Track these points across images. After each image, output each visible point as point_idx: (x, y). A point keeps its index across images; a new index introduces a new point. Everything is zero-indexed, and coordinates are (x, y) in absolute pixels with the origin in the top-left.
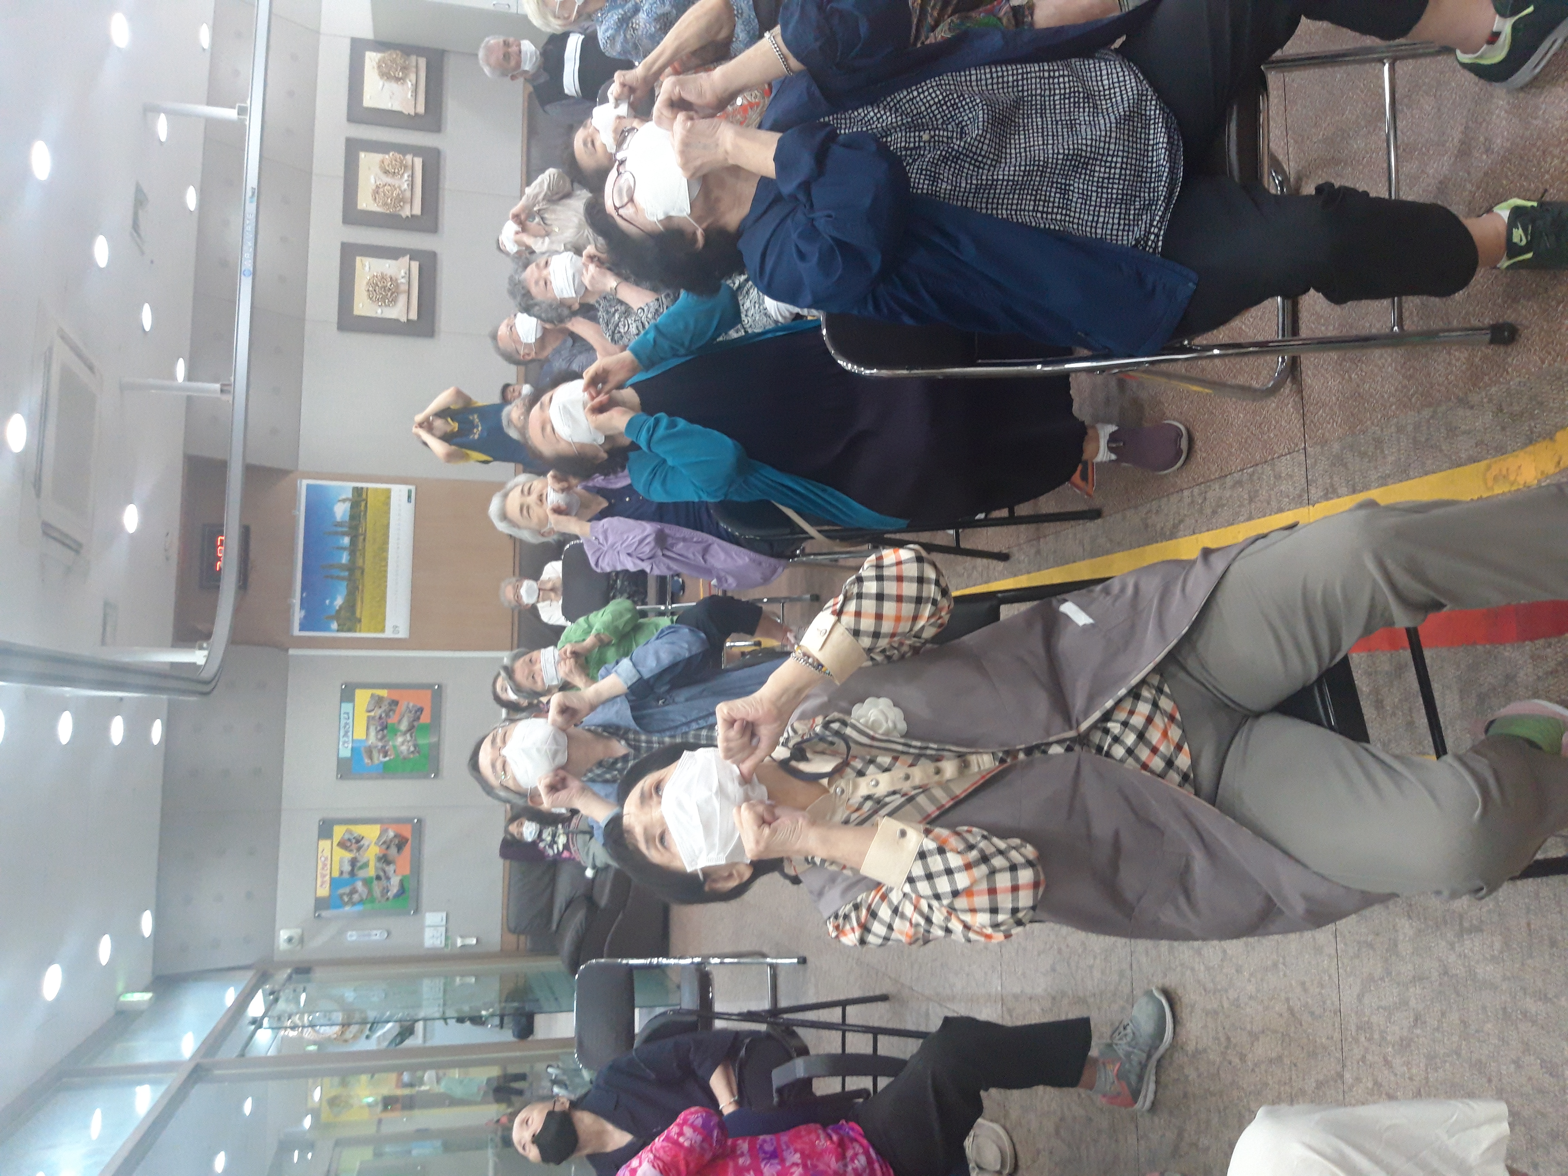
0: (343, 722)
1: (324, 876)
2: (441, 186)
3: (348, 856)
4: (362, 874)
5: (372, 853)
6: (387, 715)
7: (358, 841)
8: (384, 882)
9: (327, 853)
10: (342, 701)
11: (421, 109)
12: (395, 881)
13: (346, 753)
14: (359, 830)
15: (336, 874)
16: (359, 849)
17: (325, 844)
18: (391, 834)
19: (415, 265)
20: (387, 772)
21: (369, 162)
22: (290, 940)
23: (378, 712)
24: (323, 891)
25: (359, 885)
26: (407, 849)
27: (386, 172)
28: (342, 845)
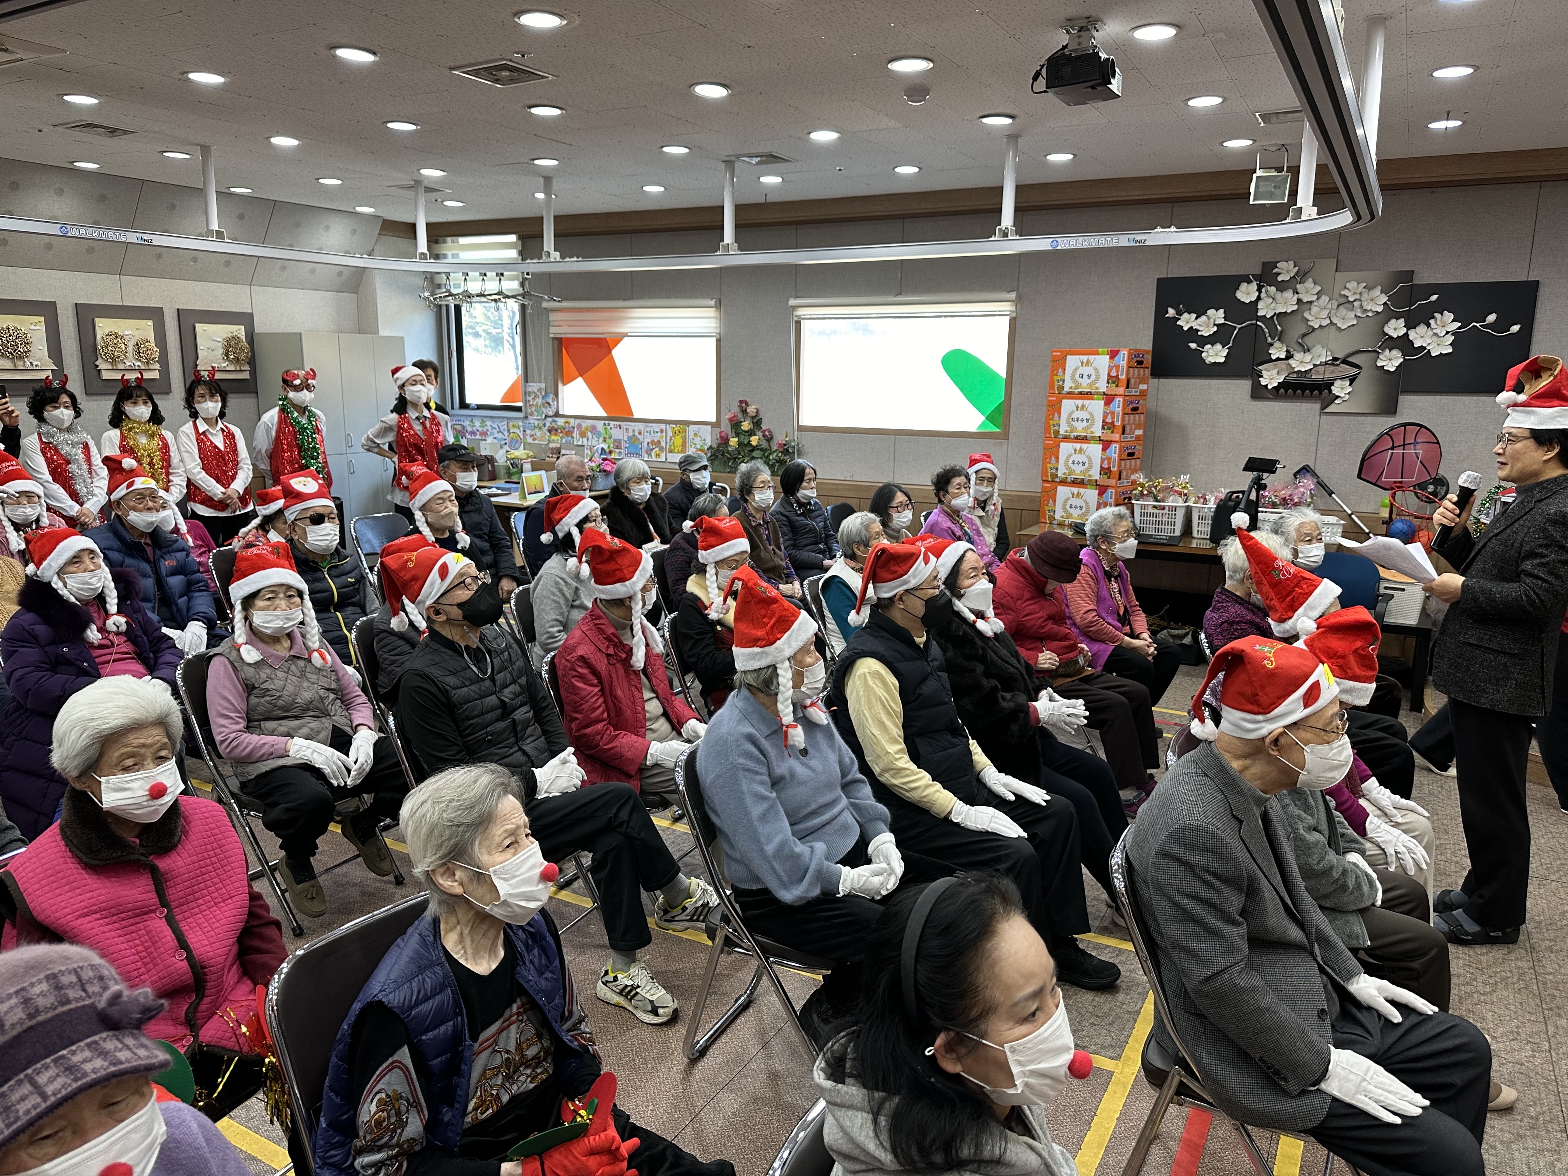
21: (145, 329)
27: (138, 345)
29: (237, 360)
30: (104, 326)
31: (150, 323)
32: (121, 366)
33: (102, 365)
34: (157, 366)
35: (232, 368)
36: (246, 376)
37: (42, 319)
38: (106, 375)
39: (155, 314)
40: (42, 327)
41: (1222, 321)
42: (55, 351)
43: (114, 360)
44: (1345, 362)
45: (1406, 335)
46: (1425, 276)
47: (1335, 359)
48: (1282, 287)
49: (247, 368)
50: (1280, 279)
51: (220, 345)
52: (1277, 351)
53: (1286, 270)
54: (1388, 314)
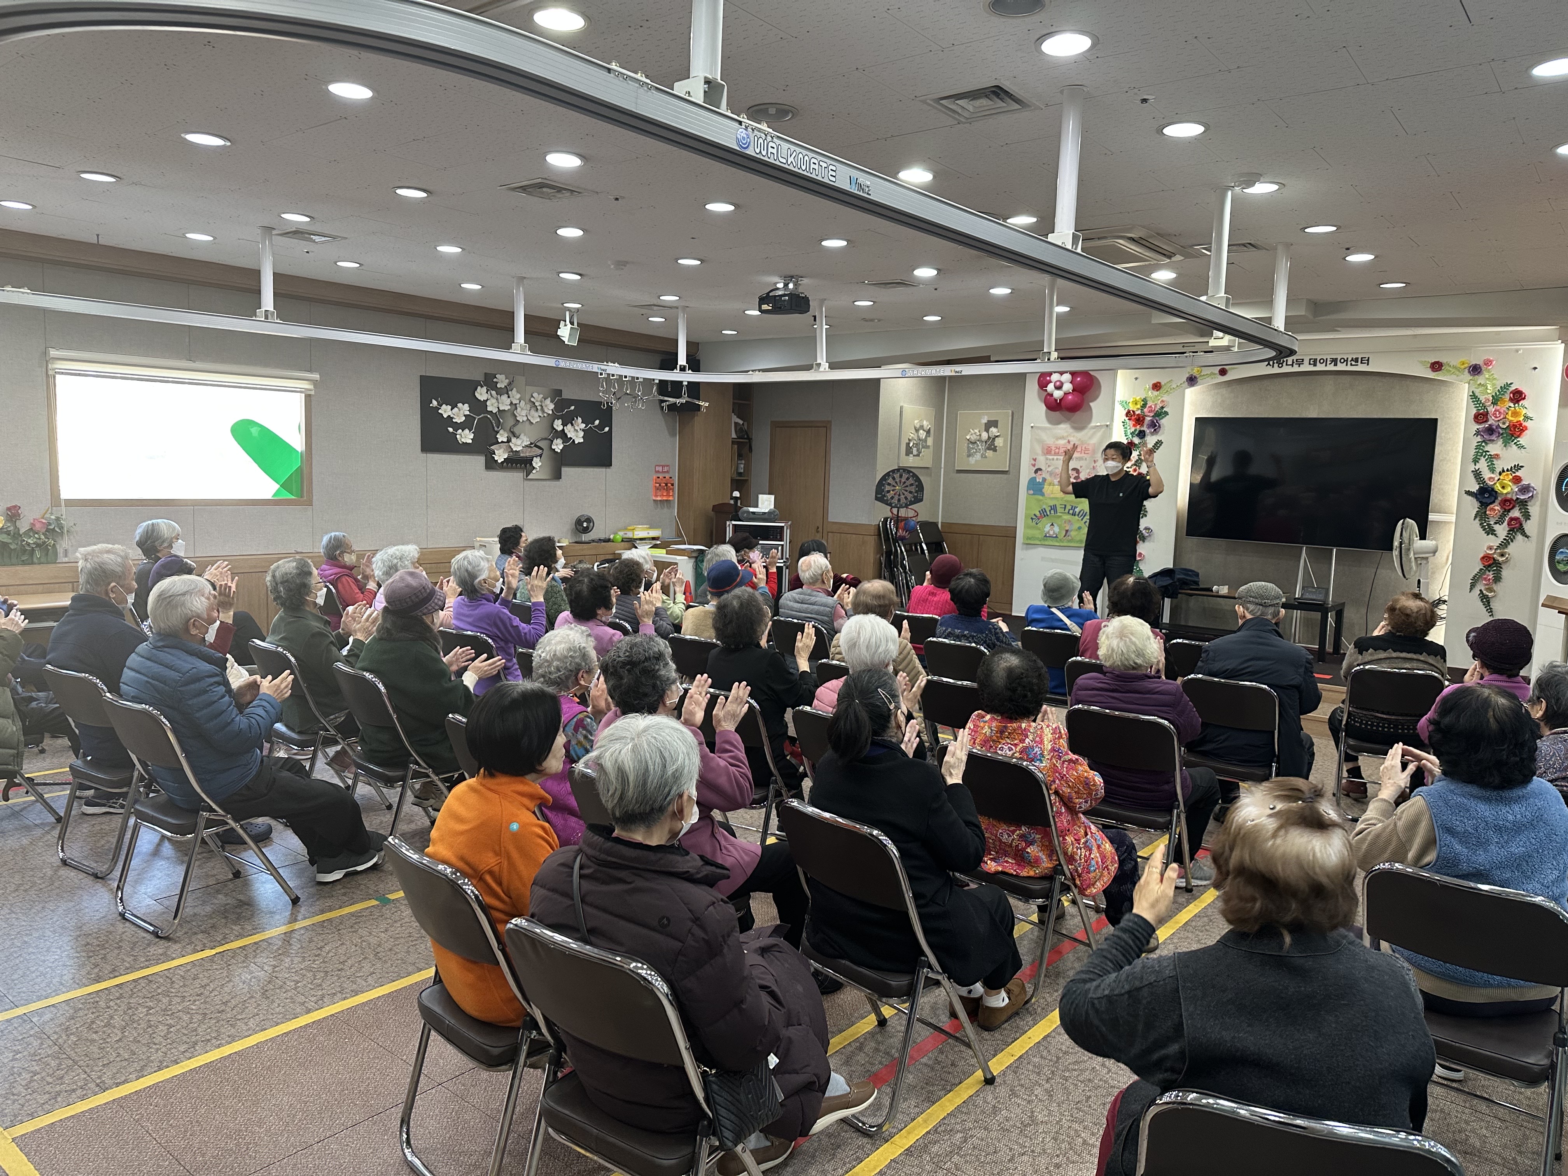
41: (468, 413)
44: (536, 446)
45: (563, 430)
46: (566, 395)
47: (531, 444)
48: (500, 392)
50: (499, 386)
52: (502, 437)
53: (502, 381)
54: (554, 417)
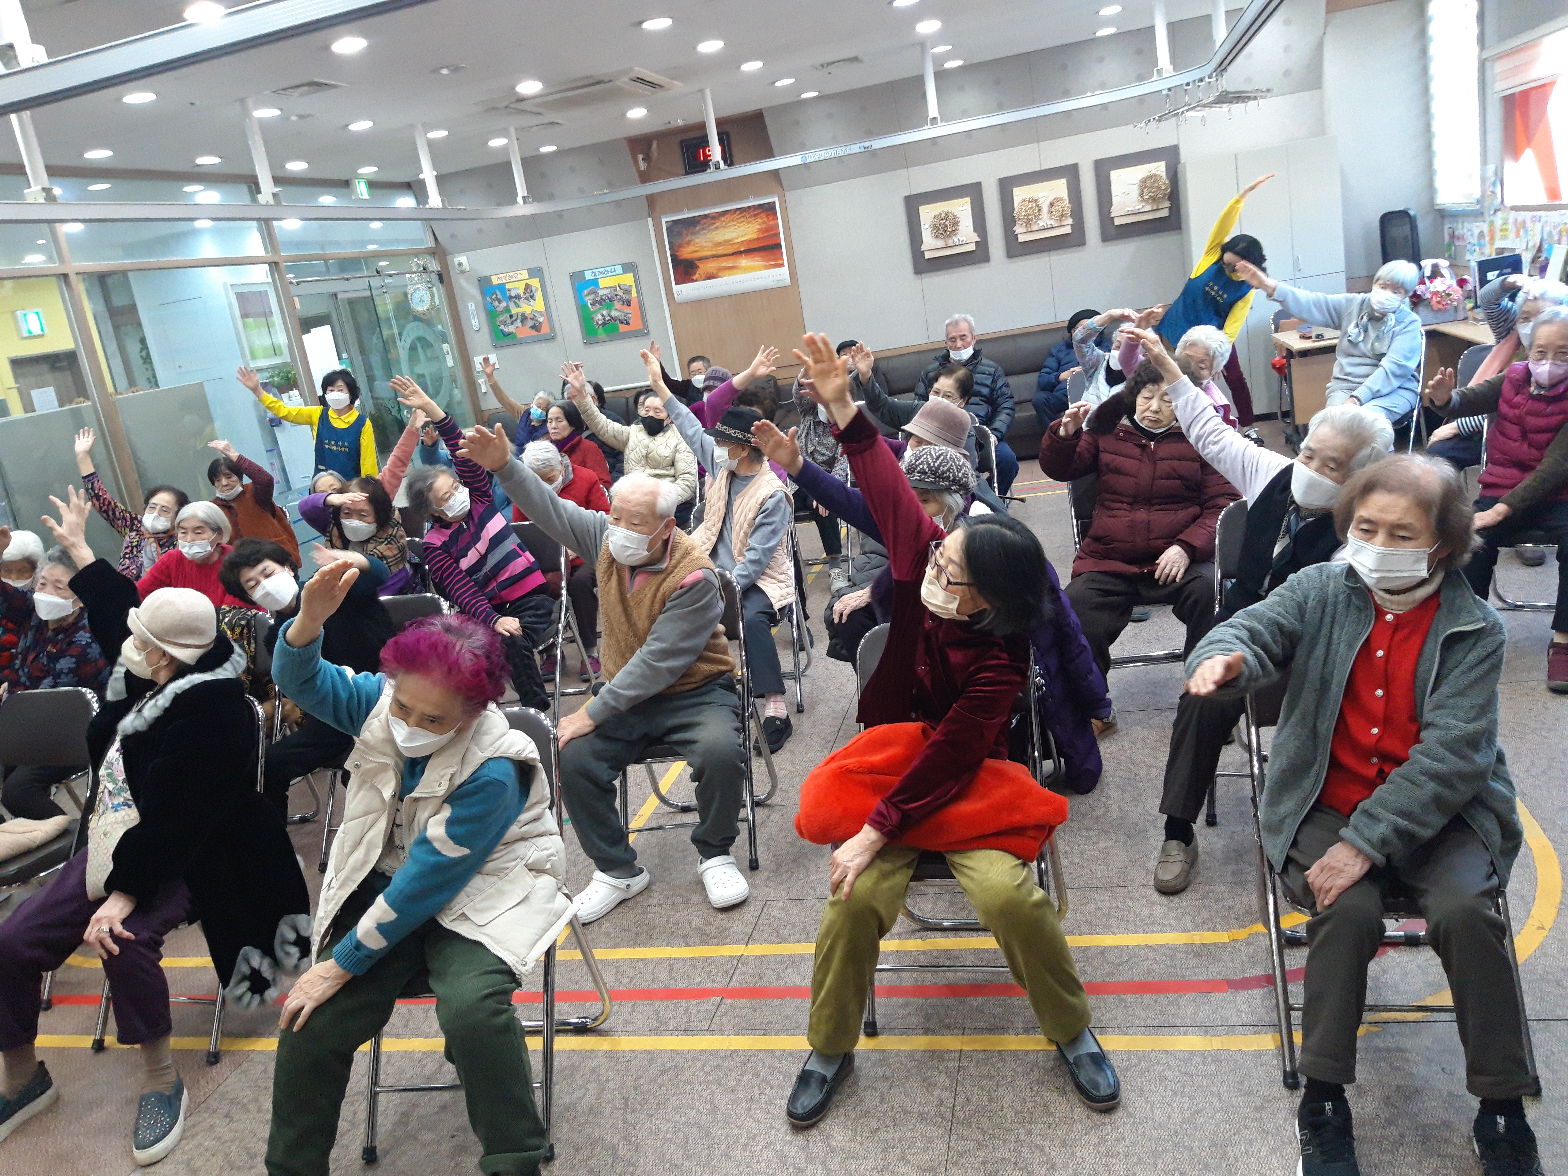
0: (608, 269)
1: (505, 278)
2: (1052, 253)
3: (522, 294)
4: (512, 305)
5: (526, 308)
6: (620, 300)
7: (532, 297)
8: (509, 321)
9: (520, 277)
10: (622, 265)
11: (1117, 222)
12: (511, 329)
13: (588, 276)
14: (539, 295)
15: (508, 286)
16: (526, 299)
17: (525, 274)
18: (541, 320)
19: (972, 247)
20: (581, 307)
21: (1059, 188)
22: (460, 264)
23: (620, 293)
24: (495, 280)
25: (504, 304)
26: (534, 333)
27: (1051, 205)
28: (528, 287)
29: (1154, 199)
30: (1020, 194)
31: (1064, 181)
32: (1035, 228)
33: (1018, 229)
34: (1070, 221)
35: (1148, 208)
36: (1165, 213)
37: (968, 199)
38: (1022, 238)
39: (1071, 172)
40: (968, 207)
42: (980, 224)
43: (1028, 222)
49: (1167, 204)
51: (1136, 187)
